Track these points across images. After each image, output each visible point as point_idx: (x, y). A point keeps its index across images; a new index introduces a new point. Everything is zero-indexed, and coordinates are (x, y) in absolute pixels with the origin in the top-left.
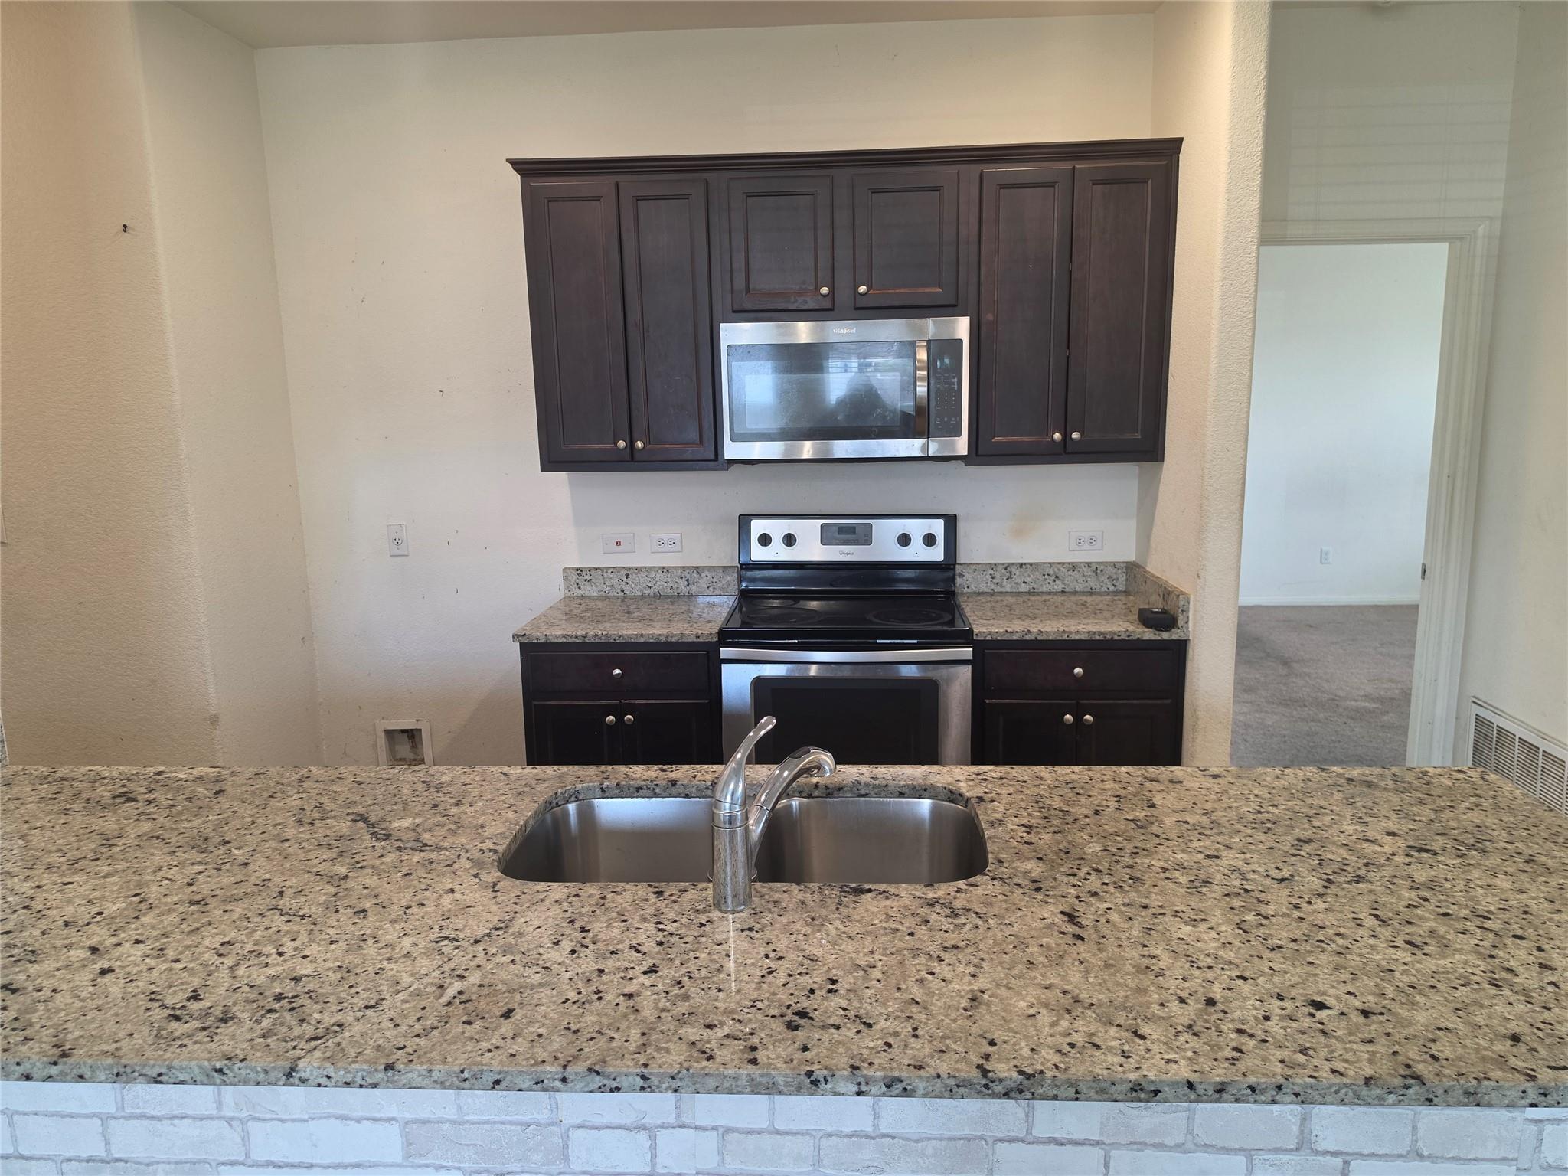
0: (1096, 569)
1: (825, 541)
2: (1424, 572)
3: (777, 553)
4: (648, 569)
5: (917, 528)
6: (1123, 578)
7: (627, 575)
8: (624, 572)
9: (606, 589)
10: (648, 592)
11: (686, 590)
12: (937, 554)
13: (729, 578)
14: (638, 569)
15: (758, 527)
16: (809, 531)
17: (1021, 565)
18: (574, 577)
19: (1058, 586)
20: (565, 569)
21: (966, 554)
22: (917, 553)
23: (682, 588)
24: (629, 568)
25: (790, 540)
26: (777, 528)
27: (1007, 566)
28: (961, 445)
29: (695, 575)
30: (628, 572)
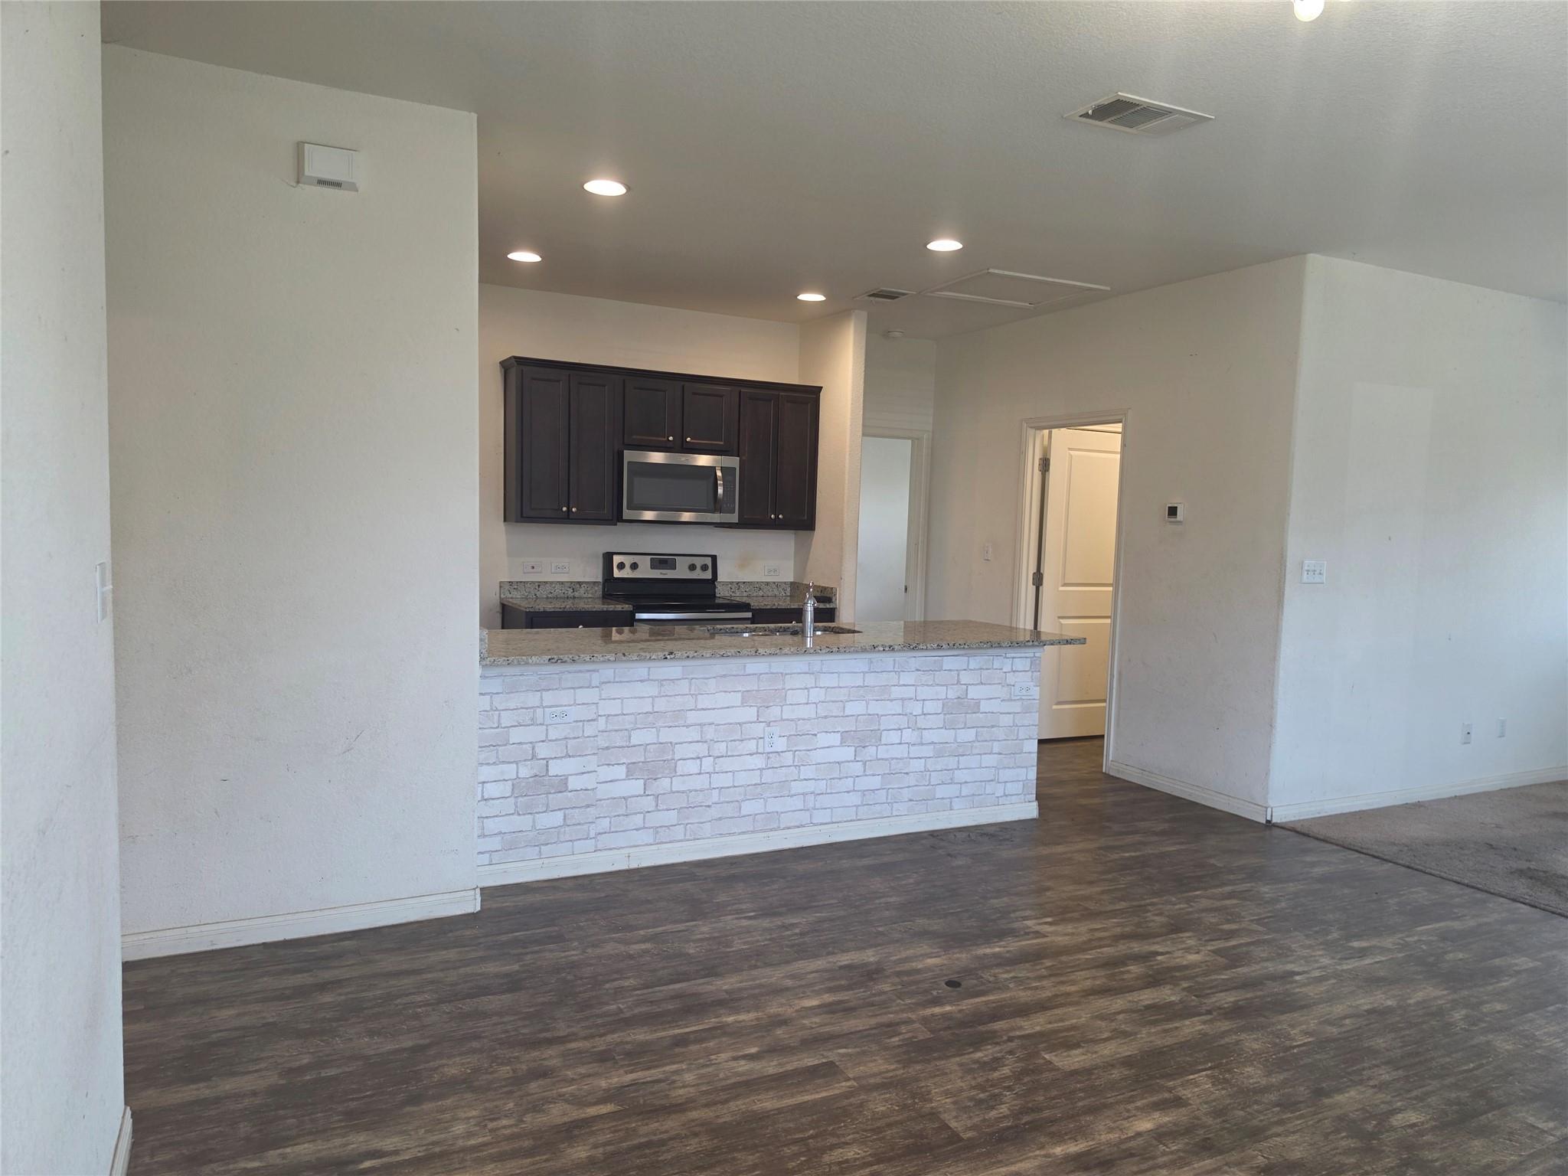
0: (777, 585)
1: (653, 567)
2: (906, 589)
3: (626, 573)
4: (552, 583)
5: (699, 562)
6: (789, 589)
7: (539, 586)
8: (537, 584)
9: (526, 594)
10: (550, 596)
11: (572, 595)
12: (708, 575)
13: (596, 588)
14: (546, 583)
15: (617, 559)
16: (645, 563)
17: (744, 583)
18: (507, 587)
19: (761, 593)
20: (501, 582)
21: (722, 577)
22: (699, 574)
23: (570, 593)
24: (540, 582)
25: (634, 566)
26: (628, 560)
27: (738, 583)
28: (734, 518)
29: (578, 586)
30: (540, 584)
